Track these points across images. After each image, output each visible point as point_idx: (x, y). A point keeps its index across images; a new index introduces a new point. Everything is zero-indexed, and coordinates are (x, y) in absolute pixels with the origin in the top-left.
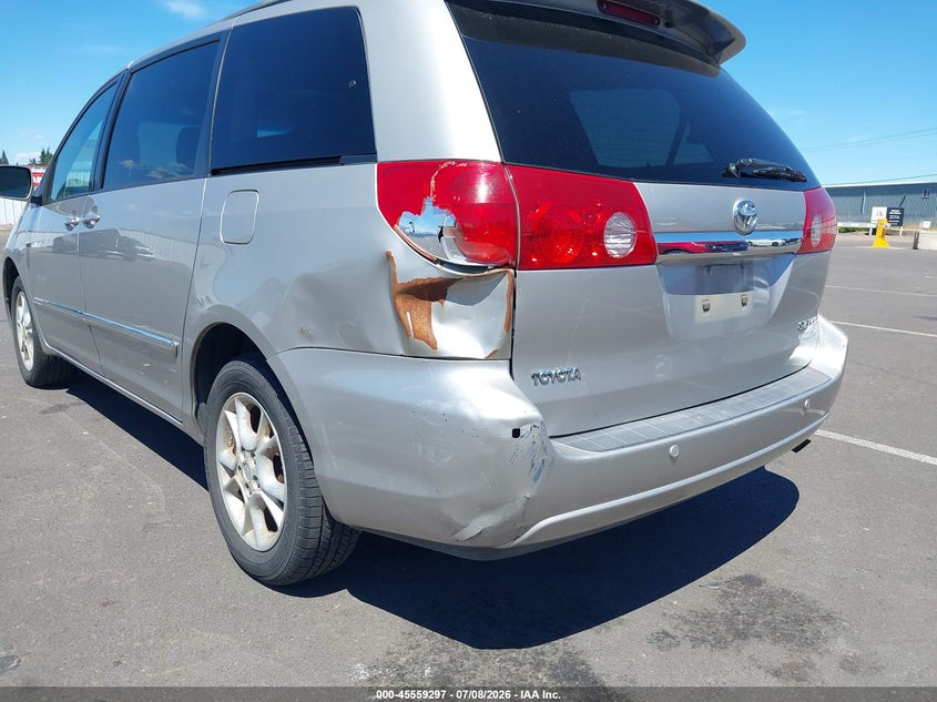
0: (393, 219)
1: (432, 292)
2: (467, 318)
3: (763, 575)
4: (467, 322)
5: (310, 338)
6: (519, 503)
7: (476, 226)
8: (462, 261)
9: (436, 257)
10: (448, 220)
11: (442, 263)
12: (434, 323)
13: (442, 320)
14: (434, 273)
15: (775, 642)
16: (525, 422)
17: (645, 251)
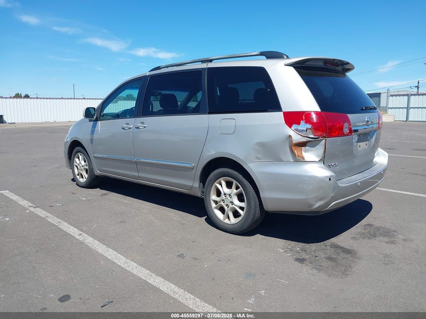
0: (290, 127)
1: (302, 145)
2: (312, 151)
3: (372, 223)
4: (312, 152)
5: (259, 159)
6: (330, 198)
7: (316, 127)
8: (312, 136)
9: (305, 136)
10: (309, 126)
11: (307, 137)
12: (303, 153)
13: (306, 151)
14: (305, 139)
15: (384, 237)
16: (332, 176)
17: (351, 131)
